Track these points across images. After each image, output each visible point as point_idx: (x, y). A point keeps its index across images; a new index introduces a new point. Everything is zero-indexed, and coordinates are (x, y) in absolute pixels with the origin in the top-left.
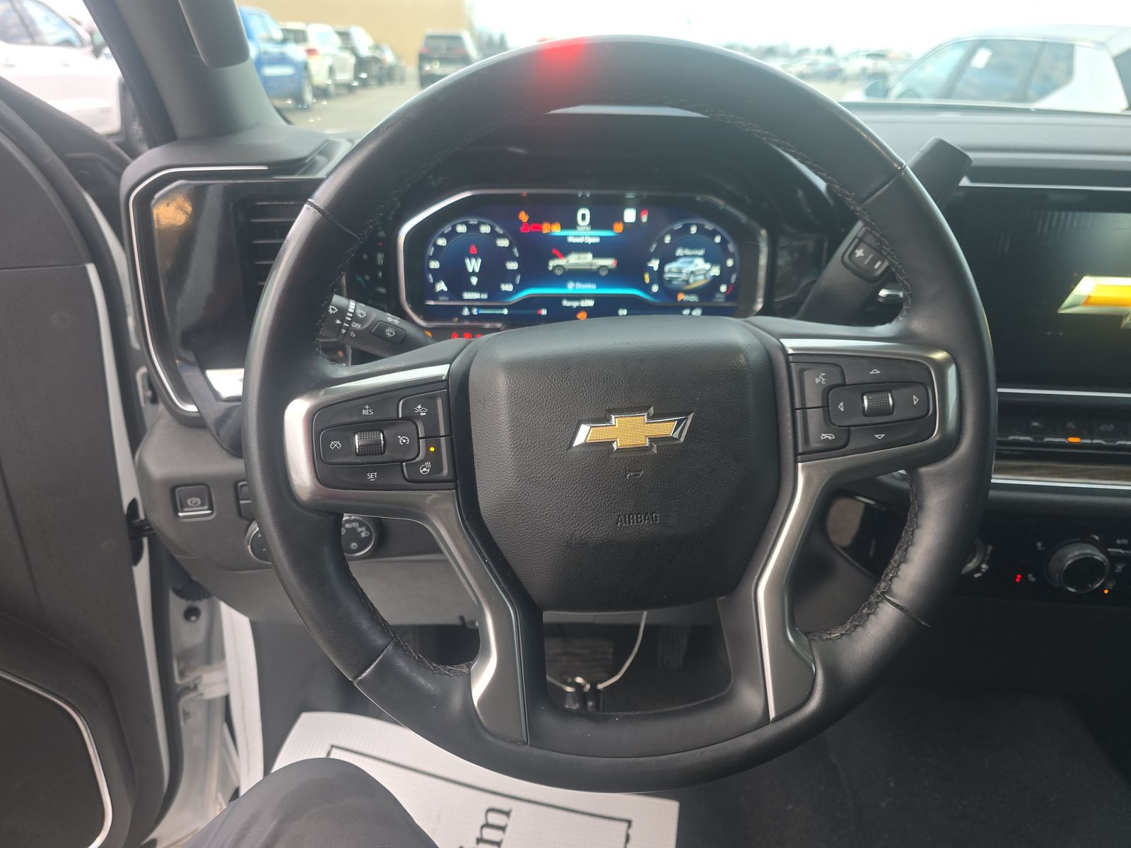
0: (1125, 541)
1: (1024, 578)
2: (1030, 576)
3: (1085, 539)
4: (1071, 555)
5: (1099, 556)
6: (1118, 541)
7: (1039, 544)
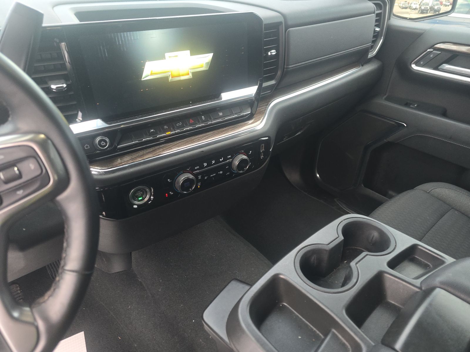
0: (198, 167)
1: (169, 194)
2: (170, 193)
3: (185, 172)
4: (181, 180)
5: (191, 176)
6: (196, 168)
7: (169, 180)
